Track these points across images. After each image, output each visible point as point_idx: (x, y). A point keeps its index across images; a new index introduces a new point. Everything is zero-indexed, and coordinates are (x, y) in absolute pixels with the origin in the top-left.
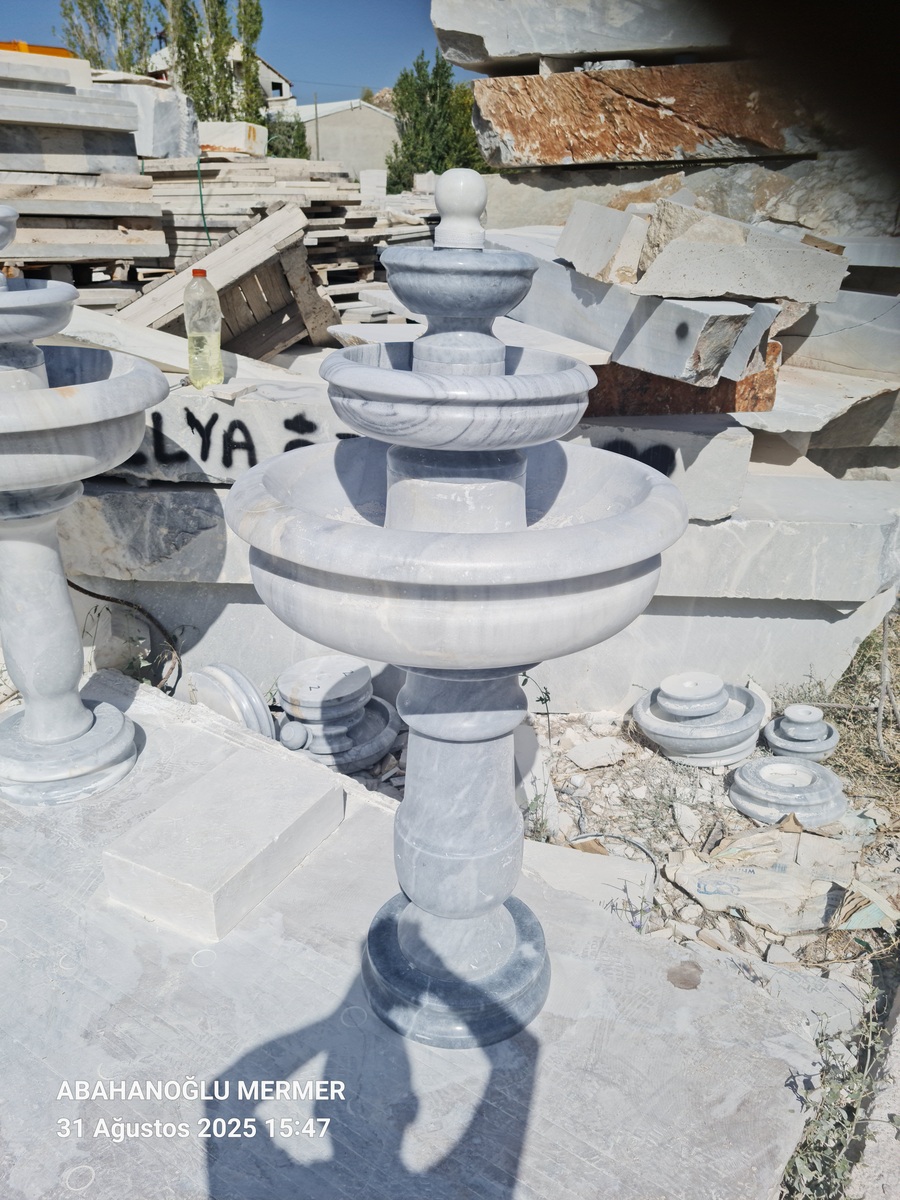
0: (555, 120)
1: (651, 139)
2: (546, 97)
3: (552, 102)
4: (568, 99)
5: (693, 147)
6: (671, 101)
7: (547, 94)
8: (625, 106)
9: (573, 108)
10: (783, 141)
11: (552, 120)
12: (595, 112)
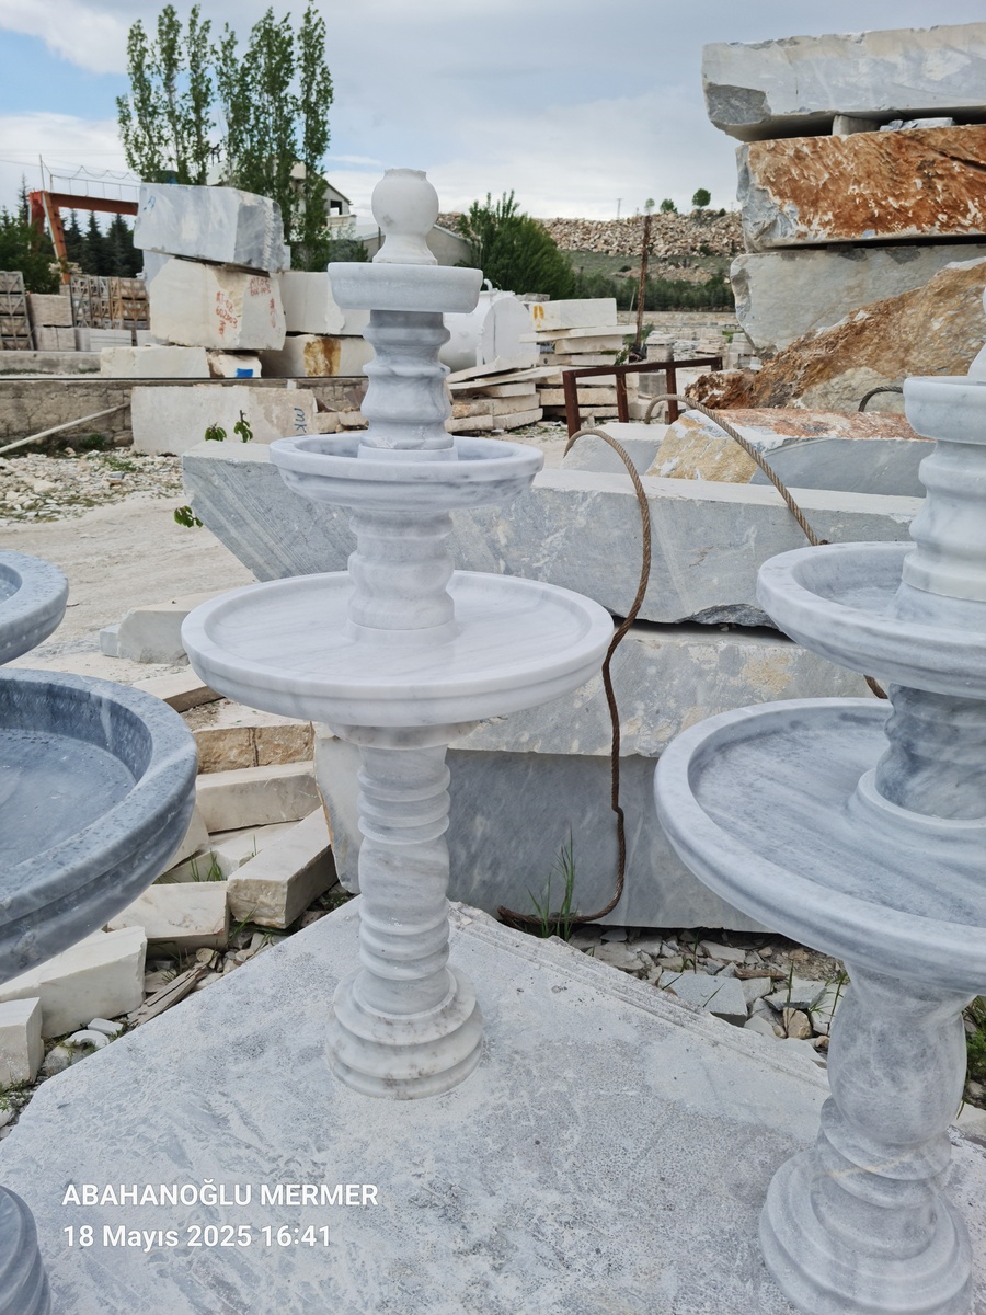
0: (855, 187)
1: (983, 208)
2: (845, 161)
3: (853, 166)
4: (874, 163)
7: (845, 157)
8: (950, 170)
9: (880, 172)
11: (851, 188)
12: (910, 178)
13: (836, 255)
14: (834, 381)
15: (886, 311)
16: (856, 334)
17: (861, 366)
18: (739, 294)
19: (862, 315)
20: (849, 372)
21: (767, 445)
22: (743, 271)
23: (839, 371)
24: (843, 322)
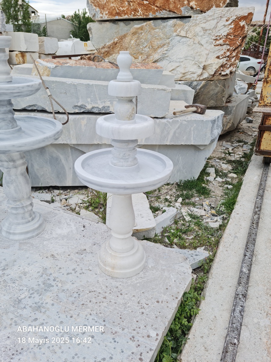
11: (111, 4)
13: (111, 23)
14: (110, 57)
15: (122, 38)
16: (115, 45)
17: (117, 53)
18: (90, 34)
19: (116, 39)
20: (114, 55)
21: (52, 67)
22: (90, 27)
23: (111, 54)
24: (112, 42)
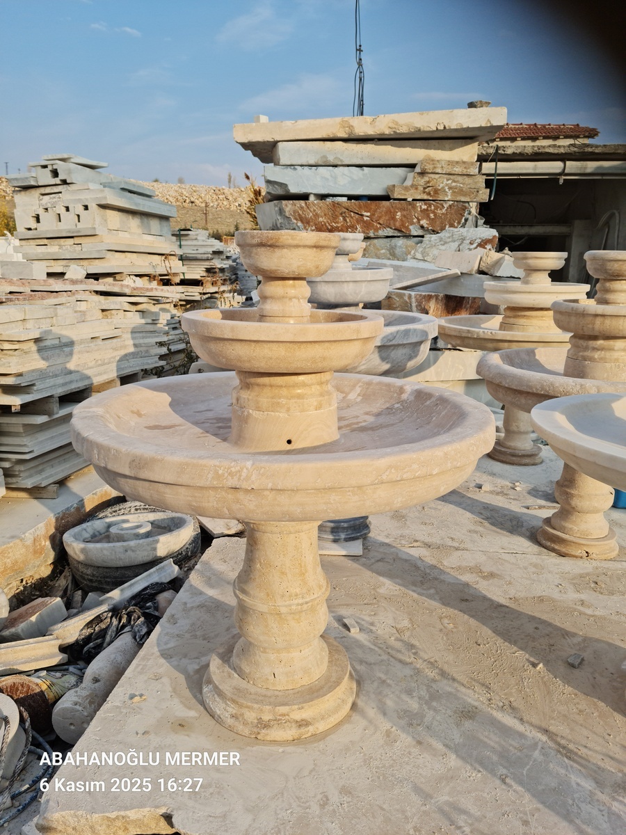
1: (362, 228)
2: (316, 210)
3: (319, 211)
4: (327, 211)
5: (378, 231)
6: (368, 214)
7: (316, 208)
8: (351, 215)
9: (328, 214)
10: (410, 230)
12: (338, 217)
